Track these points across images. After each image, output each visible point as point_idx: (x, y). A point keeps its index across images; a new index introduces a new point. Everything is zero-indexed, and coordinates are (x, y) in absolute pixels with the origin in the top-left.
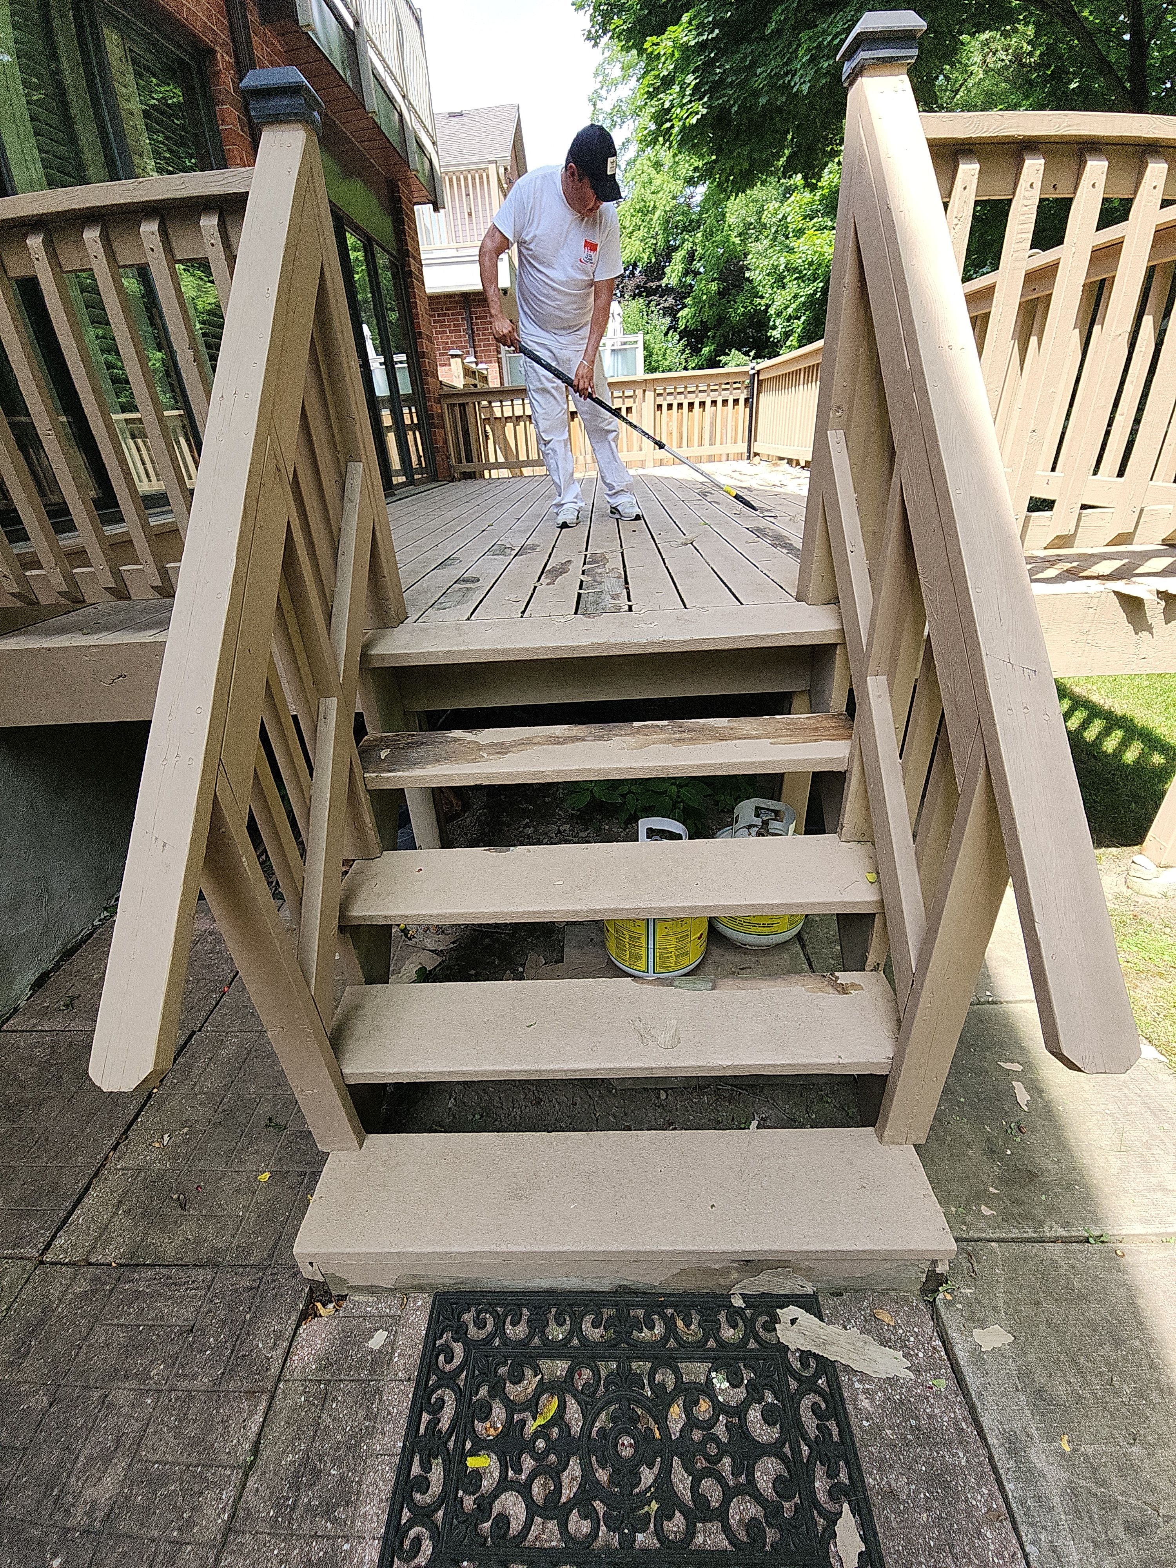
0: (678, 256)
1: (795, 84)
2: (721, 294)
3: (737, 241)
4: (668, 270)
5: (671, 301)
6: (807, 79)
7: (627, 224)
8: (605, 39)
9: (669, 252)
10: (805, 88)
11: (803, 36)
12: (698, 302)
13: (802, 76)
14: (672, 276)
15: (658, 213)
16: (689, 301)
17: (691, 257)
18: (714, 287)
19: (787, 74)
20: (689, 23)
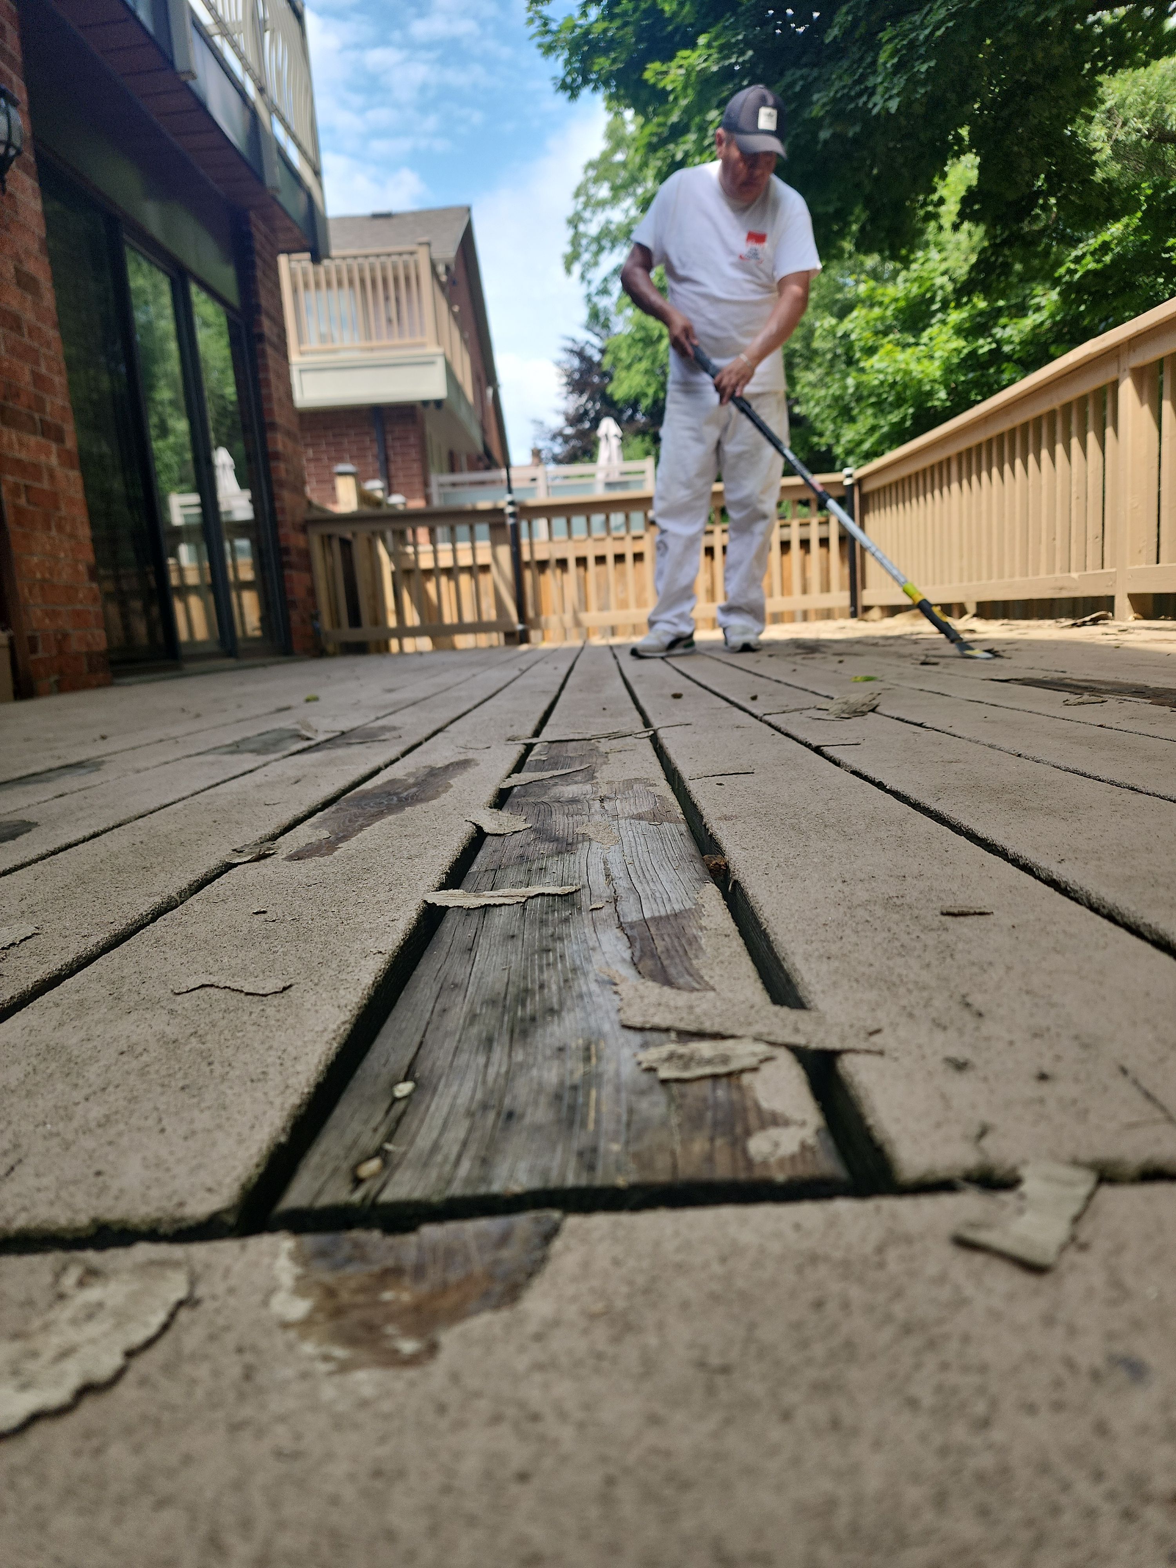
1: (875, 105)
6: (895, 91)
7: (624, 355)
8: (586, 92)
10: (893, 105)
11: (884, 36)
13: (887, 89)
19: (860, 95)
20: (709, 46)
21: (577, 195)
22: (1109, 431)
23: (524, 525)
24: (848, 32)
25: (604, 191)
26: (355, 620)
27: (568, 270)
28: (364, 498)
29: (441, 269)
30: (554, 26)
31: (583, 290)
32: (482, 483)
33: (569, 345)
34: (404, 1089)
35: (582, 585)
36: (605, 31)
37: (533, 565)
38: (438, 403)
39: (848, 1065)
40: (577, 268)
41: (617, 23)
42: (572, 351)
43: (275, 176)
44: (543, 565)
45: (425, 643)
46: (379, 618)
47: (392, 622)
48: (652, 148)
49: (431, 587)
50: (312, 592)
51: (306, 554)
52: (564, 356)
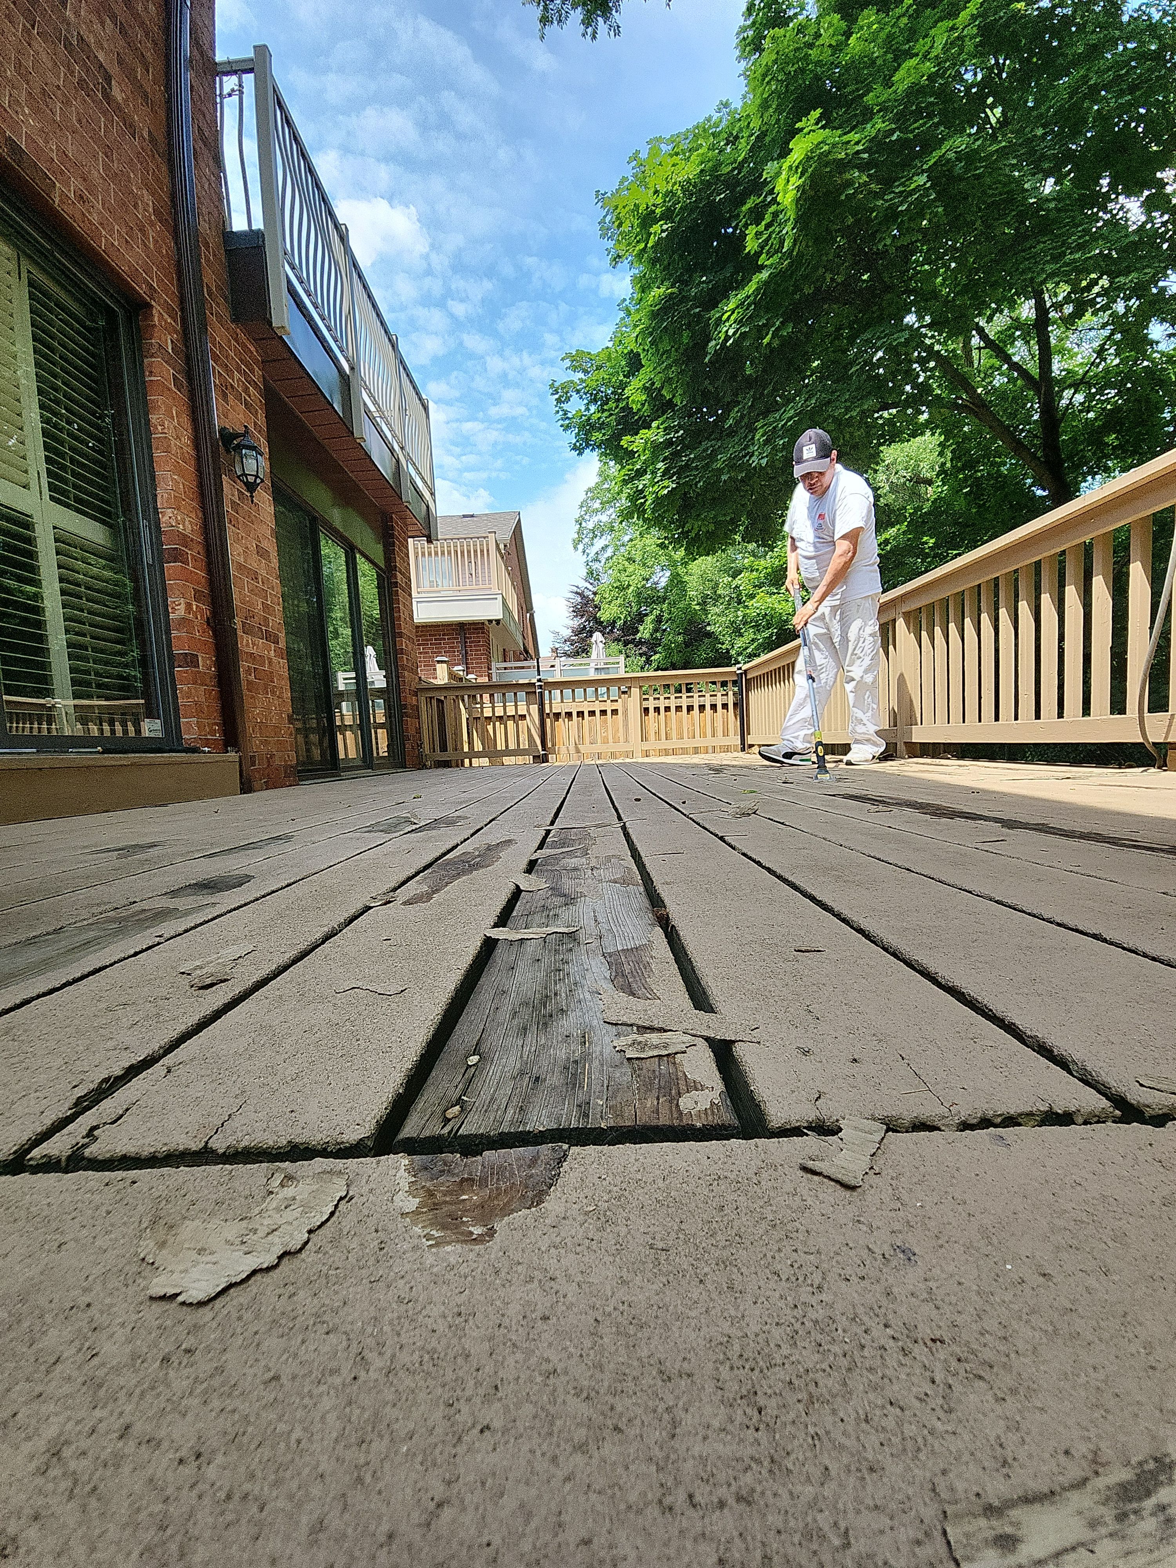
0: (649, 619)
1: (753, 462)
2: (687, 644)
3: (697, 607)
4: (641, 628)
5: (644, 649)
6: (764, 455)
7: (607, 596)
8: (587, 451)
9: (640, 618)
10: (764, 462)
11: (759, 424)
12: (667, 648)
13: (760, 454)
14: (645, 631)
15: (631, 588)
16: (659, 649)
17: (659, 620)
18: (680, 639)
19: (745, 456)
20: (658, 428)
21: (582, 507)
22: (891, 647)
23: (547, 692)
24: (738, 423)
25: (597, 505)
26: (444, 748)
27: (576, 548)
28: (452, 675)
29: (502, 546)
30: (570, 415)
31: (584, 558)
32: (523, 668)
33: (575, 589)
34: (474, 1059)
35: (580, 728)
36: (599, 418)
37: (551, 715)
38: (498, 622)
39: (739, 1050)
40: (581, 547)
41: (606, 414)
42: (577, 593)
43: (408, 495)
44: (557, 716)
45: (485, 761)
46: (458, 748)
47: (466, 749)
48: (625, 482)
49: (490, 728)
50: (419, 731)
51: (417, 708)
52: (572, 596)
